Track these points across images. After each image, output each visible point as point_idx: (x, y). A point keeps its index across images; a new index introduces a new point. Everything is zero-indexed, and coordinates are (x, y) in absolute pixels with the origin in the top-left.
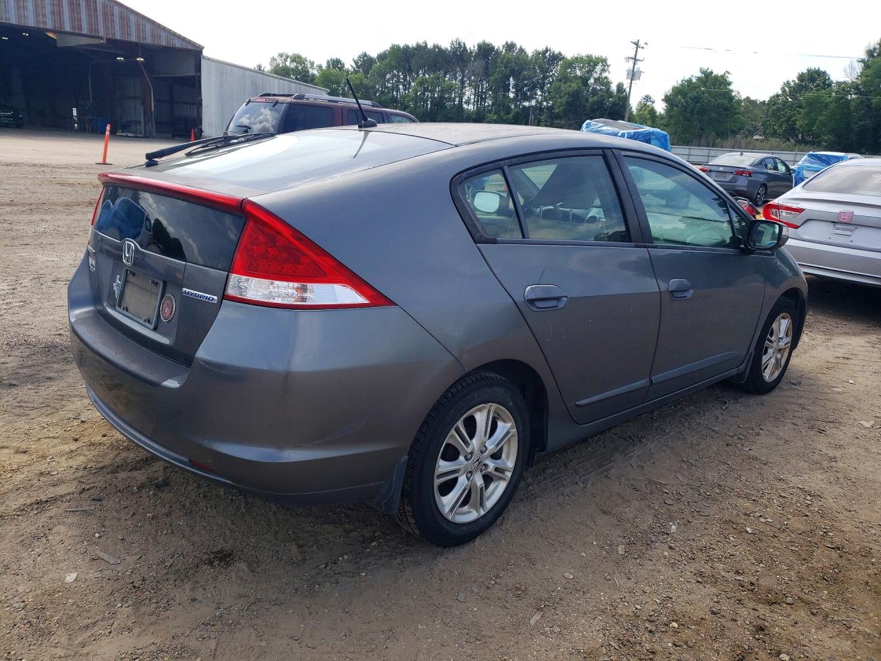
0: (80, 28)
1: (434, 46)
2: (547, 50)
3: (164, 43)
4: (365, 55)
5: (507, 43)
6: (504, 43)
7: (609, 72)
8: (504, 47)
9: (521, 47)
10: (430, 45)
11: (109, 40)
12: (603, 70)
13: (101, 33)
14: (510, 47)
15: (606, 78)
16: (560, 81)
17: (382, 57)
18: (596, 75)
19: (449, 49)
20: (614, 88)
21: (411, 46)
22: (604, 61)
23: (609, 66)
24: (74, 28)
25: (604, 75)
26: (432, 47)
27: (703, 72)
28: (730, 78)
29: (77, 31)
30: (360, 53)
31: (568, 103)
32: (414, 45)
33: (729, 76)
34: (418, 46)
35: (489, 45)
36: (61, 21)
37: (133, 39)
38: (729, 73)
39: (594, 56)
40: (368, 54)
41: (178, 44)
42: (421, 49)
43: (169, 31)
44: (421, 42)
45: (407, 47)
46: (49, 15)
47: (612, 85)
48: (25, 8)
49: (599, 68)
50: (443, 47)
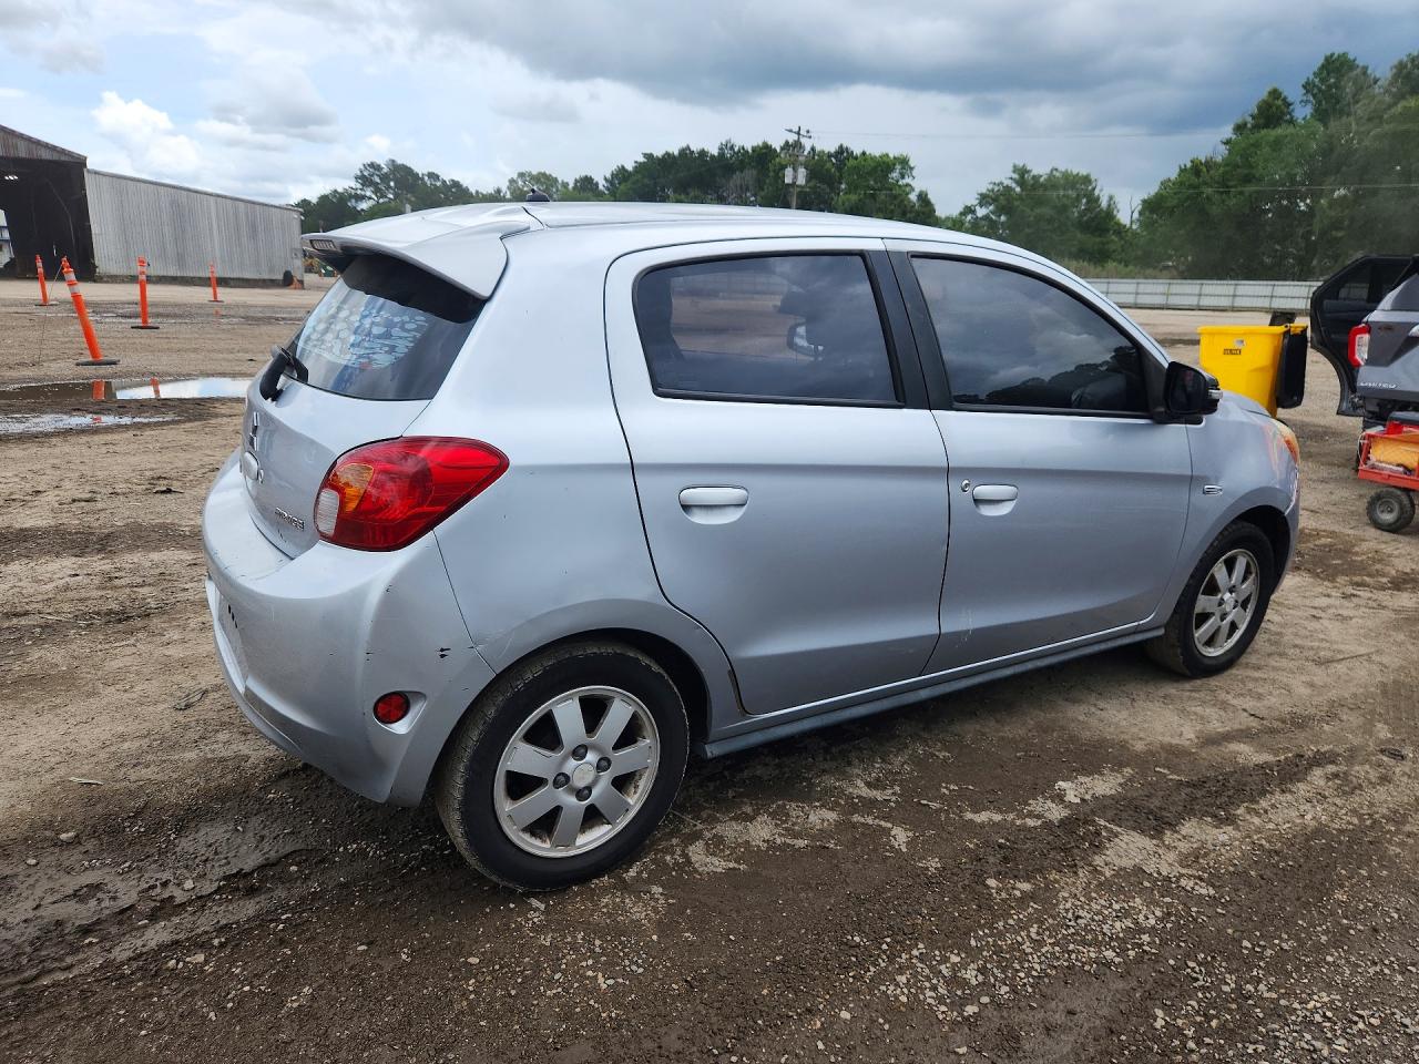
1: (699, 150)
2: (841, 150)
4: (623, 167)
5: (787, 142)
6: (782, 143)
7: (911, 177)
8: (782, 149)
12: (903, 177)
15: (908, 185)
17: (639, 167)
19: (719, 153)
20: (913, 197)
22: (904, 162)
23: (912, 169)
25: (907, 180)
26: (697, 151)
27: (1016, 169)
30: (614, 168)
32: (676, 153)
34: (682, 152)
35: (766, 146)
39: (891, 156)
42: (685, 153)
43: (29, 139)
44: (683, 147)
45: (667, 154)
47: (912, 193)
49: (895, 175)
50: (709, 152)
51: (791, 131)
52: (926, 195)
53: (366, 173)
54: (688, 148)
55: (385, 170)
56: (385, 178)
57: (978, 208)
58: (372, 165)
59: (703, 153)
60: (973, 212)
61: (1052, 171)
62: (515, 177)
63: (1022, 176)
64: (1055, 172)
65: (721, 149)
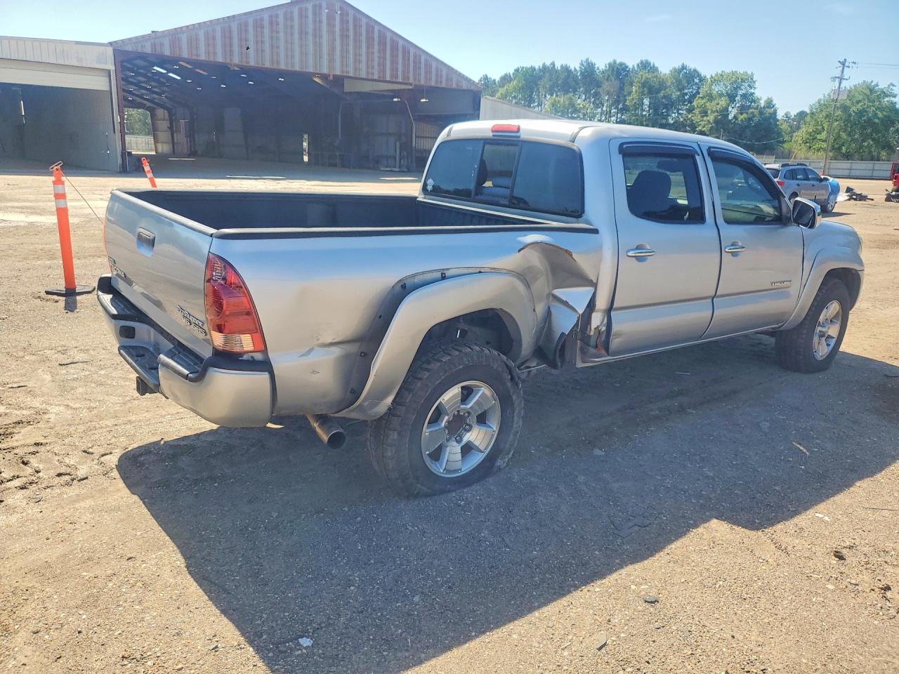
0: (397, 77)
1: (562, 66)
2: (684, 67)
3: (454, 86)
5: (642, 62)
6: (639, 61)
7: (755, 88)
8: (638, 65)
9: (654, 65)
10: (558, 66)
11: (415, 86)
12: (750, 87)
13: (411, 80)
14: (645, 65)
16: (702, 98)
17: (506, 79)
18: (740, 92)
19: (578, 69)
21: (537, 67)
24: (392, 76)
25: (752, 91)
26: (559, 68)
28: (896, 90)
29: (394, 80)
31: (716, 121)
32: (541, 66)
33: (894, 88)
34: (544, 69)
35: (621, 64)
36: (384, 71)
37: (433, 84)
38: (893, 85)
39: (739, 72)
40: (489, 76)
41: (464, 86)
42: (548, 71)
44: (548, 63)
45: (533, 69)
46: (376, 67)
47: (761, 101)
48: (360, 62)
50: (572, 68)
51: (841, 62)
52: (772, 101)
54: (553, 64)
59: (566, 69)
61: (889, 86)
64: (891, 87)
65: (582, 65)
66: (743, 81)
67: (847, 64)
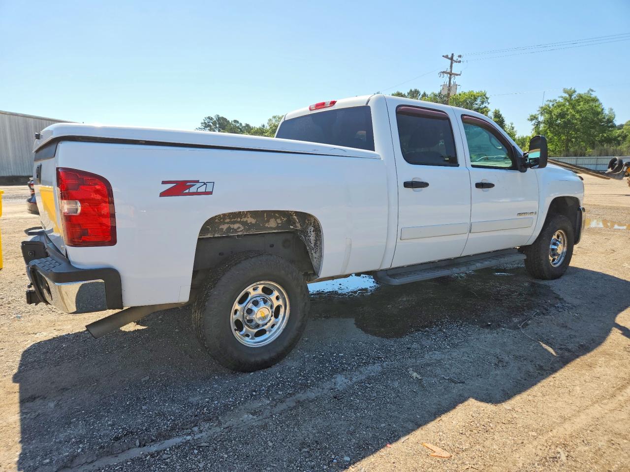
6: (409, 91)
7: (488, 103)
8: (408, 94)
12: (483, 103)
14: (414, 92)
15: (486, 108)
22: (483, 95)
23: (488, 98)
25: (485, 105)
27: (565, 91)
28: (596, 96)
39: (475, 92)
47: (490, 112)
49: (478, 101)
51: (447, 57)
52: (499, 112)
53: (206, 121)
55: (215, 119)
56: (214, 123)
57: (539, 116)
58: (209, 118)
60: (537, 119)
61: (589, 91)
62: (271, 118)
63: (570, 96)
64: (590, 92)
66: (475, 99)
67: (455, 58)
